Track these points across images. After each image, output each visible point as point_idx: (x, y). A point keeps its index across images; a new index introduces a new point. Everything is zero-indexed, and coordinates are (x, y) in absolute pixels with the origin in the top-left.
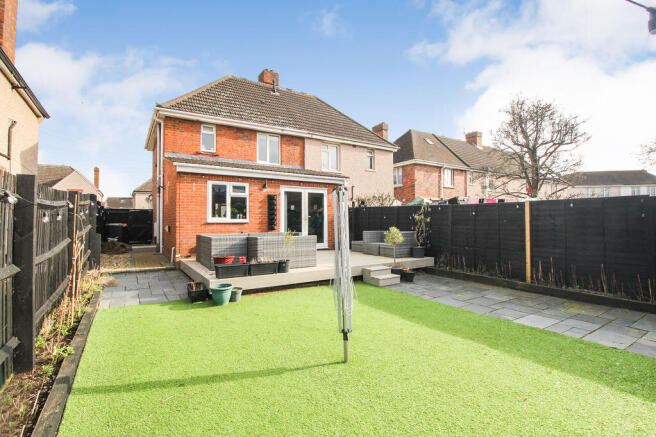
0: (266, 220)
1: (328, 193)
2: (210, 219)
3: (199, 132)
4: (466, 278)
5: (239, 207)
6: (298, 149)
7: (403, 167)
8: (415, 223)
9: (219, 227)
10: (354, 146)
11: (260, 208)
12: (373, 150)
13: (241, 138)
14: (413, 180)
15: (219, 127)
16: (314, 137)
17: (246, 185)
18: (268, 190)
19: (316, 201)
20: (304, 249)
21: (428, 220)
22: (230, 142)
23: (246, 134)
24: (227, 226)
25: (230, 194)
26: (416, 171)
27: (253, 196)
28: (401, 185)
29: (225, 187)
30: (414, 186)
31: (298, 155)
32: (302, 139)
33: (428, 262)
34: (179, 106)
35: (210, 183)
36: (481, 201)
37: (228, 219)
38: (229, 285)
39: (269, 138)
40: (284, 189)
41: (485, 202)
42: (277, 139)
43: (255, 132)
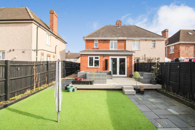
0: (105, 67)
1: (127, 58)
2: (89, 67)
3: (94, 43)
4: (172, 97)
5: (97, 63)
6: (123, 44)
7: (174, 45)
8: (153, 70)
9: (91, 69)
10: (146, 40)
11: (103, 63)
12: (155, 40)
13: (105, 43)
14: (179, 51)
15: (99, 40)
16: (129, 39)
17: (99, 57)
18: (106, 58)
19: (122, 61)
20: (102, 77)
21: (158, 69)
22: (102, 44)
23: (107, 41)
24: (93, 69)
25: (94, 59)
26: (180, 46)
27: (101, 60)
28: (174, 53)
29: (93, 58)
30: (179, 53)
31: (124, 46)
32: (125, 40)
33: (158, 86)
34: (89, 37)
35: (89, 57)
36: (190, 60)
37: (94, 66)
38: (72, 86)
39: (114, 41)
40: (110, 57)
41: (192, 61)
42: (117, 41)
43: (109, 40)
